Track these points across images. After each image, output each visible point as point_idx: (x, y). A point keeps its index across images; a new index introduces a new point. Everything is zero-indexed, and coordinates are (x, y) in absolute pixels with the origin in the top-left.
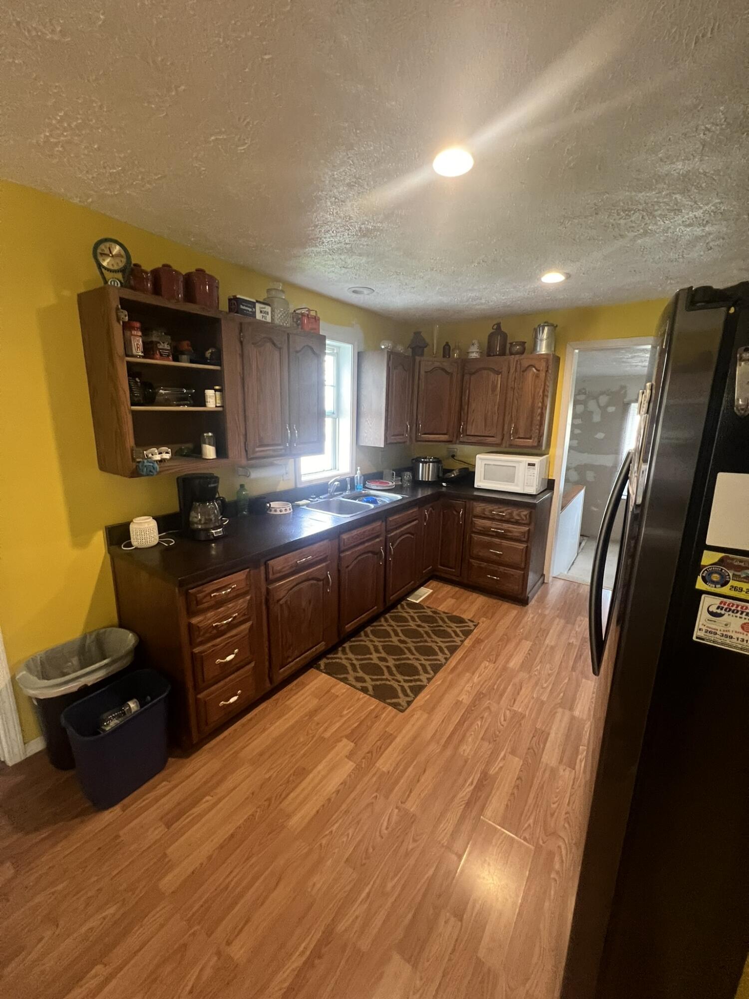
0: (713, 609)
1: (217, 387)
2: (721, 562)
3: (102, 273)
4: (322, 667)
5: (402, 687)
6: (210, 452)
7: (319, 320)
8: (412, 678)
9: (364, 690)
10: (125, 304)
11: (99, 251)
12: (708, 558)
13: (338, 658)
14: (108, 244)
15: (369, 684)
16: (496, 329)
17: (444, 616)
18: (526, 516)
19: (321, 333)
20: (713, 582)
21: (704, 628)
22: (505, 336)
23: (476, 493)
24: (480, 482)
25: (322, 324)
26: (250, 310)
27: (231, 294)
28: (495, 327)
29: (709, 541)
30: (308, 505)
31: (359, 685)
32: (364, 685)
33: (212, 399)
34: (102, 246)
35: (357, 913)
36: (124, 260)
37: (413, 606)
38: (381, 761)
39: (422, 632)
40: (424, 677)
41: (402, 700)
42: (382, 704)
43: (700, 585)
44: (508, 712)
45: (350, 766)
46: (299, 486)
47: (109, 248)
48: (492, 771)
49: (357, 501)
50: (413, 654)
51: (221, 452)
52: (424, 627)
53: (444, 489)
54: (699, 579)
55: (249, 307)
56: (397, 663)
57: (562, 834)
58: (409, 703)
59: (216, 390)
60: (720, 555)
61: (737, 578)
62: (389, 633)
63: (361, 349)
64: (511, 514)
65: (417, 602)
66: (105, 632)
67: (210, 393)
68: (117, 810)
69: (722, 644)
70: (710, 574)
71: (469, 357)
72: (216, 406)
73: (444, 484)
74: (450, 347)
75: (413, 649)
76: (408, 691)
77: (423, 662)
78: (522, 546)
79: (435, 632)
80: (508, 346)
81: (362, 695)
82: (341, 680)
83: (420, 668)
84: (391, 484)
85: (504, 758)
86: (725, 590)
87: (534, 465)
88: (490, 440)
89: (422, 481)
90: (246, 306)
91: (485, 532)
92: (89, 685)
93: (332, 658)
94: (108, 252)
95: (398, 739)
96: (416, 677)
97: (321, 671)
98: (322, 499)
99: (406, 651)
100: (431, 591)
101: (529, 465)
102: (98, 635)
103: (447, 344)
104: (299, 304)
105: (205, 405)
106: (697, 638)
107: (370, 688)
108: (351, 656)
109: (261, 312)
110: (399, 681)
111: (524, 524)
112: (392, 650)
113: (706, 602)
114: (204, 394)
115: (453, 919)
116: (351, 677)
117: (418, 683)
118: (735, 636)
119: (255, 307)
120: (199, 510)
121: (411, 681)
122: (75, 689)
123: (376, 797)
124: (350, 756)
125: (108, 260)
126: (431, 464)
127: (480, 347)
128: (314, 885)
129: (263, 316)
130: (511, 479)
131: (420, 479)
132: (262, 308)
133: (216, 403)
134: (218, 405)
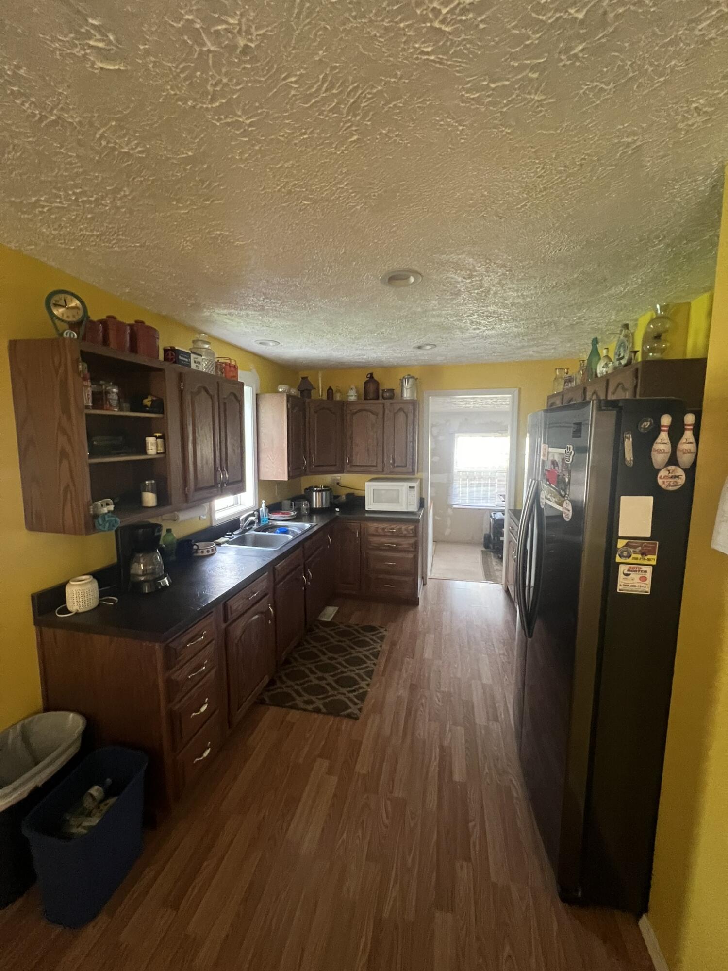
0: (626, 572)
1: (158, 435)
2: (627, 545)
3: (55, 324)
4: (267, 701)
5: (349, 698)
6: (150, 499)
7: (237, 368)
8: (353, 689)
9: (317, 711)
10: (86, 356)
11: (53, 301)
12: (621, 544)
13: (278, 688)
14: (62, 296)
15: (319, 704)
16: (370, 378)
17: (356, 627)
18: (412, 530)
19: (239, 380)
20: (624, 557)
21: (622, 584)
22: (377, 383)
23: (367, 515)
24: (370, 506)
25: (240, 372)
26: (187, 360)
27: (168, 346)
28: (369, 376)
29: (620, 535)
30: (227, 542)
31: (310, 707)
32: (314, 706)
33: (153, 446)
34: (56, 298)
35: (394, 895)
36: (81, 312)
37: (326, 624)
38: (358, 766)
39: (345, 646)
40: (363, 684)
41: (353, 709)
42: (338, 719)
43: (618, 559)
44: (439, 694)
45: (334, 779)
46: (214, 524)
47: (65, 301)
48: (446, 744)
49: (267, 533)
50: (345, 667)
51: (163, 499)
52: (345, 641)
53: (337, 514)
54: (617, 556)
55: (185, 358)
56: (336, 678)
57: (510, 771)
58: (360, 710)
59: (157, 438)
60: (626, 541)
61: (635, 552)
62: (316, 654)
63: (259, 392)
64: (400, 529)
65: (329, 620)
66: (31, 722)
67: (150, 440)
68: (102, 919)
69: (631, 591)
70: (622, 552)
71: (349, 400)
72: (157, 453)
73: (337, 510)
74: (332, 390)
75: (343, 663)
76: (356, 700)
77: (357, 671)
78: (411, 556)
79: (355, 643)
80: (380, 392)
81: (316, 715)
82: (292, 707)
83: (357, 678)
84: (293, 514)
85: (450, 730)
86: (630, 560)
87: (413, 488)
88: (373, 469)
89: (316, 508)
90: (184, 357)
91: (379, 548)
92: (40, 785)
93: (272, 690)
94: (64, 304)
95: (364, 742)
96: (357, 687)
97: (268, 705)
98: (236, 535)
99: (338, 666)
100: (337, 608)
101: (410, 487)
102: (23, 727)
103: (330, 388)
104: (222, 354)
105: (145, 452)
106: (620, 590)
107: (321, 707)
108: (290, 683)
109: (195, 362)
110: (344, 694)
111: (410, 537)
112: (325, 668)
113: (623, 569)
114: (145, 441)
115: (465, 864)
116: (299, 701)
117: (361, 691)
118: (637, 585)
119: (190, 358)
120: (142, 561)
121: (354, 691)
122: (25, 795)
123: (368, 797)
124: (330, 772)
125: (61, 310)
126: (324, 493)
127: (357, 392)
128: (349, 890)
129: (197, 366)
130: (397, 501)
131: (314, 506)
132: (197, 358)
133: (157, 450)
134: (159, 452)
